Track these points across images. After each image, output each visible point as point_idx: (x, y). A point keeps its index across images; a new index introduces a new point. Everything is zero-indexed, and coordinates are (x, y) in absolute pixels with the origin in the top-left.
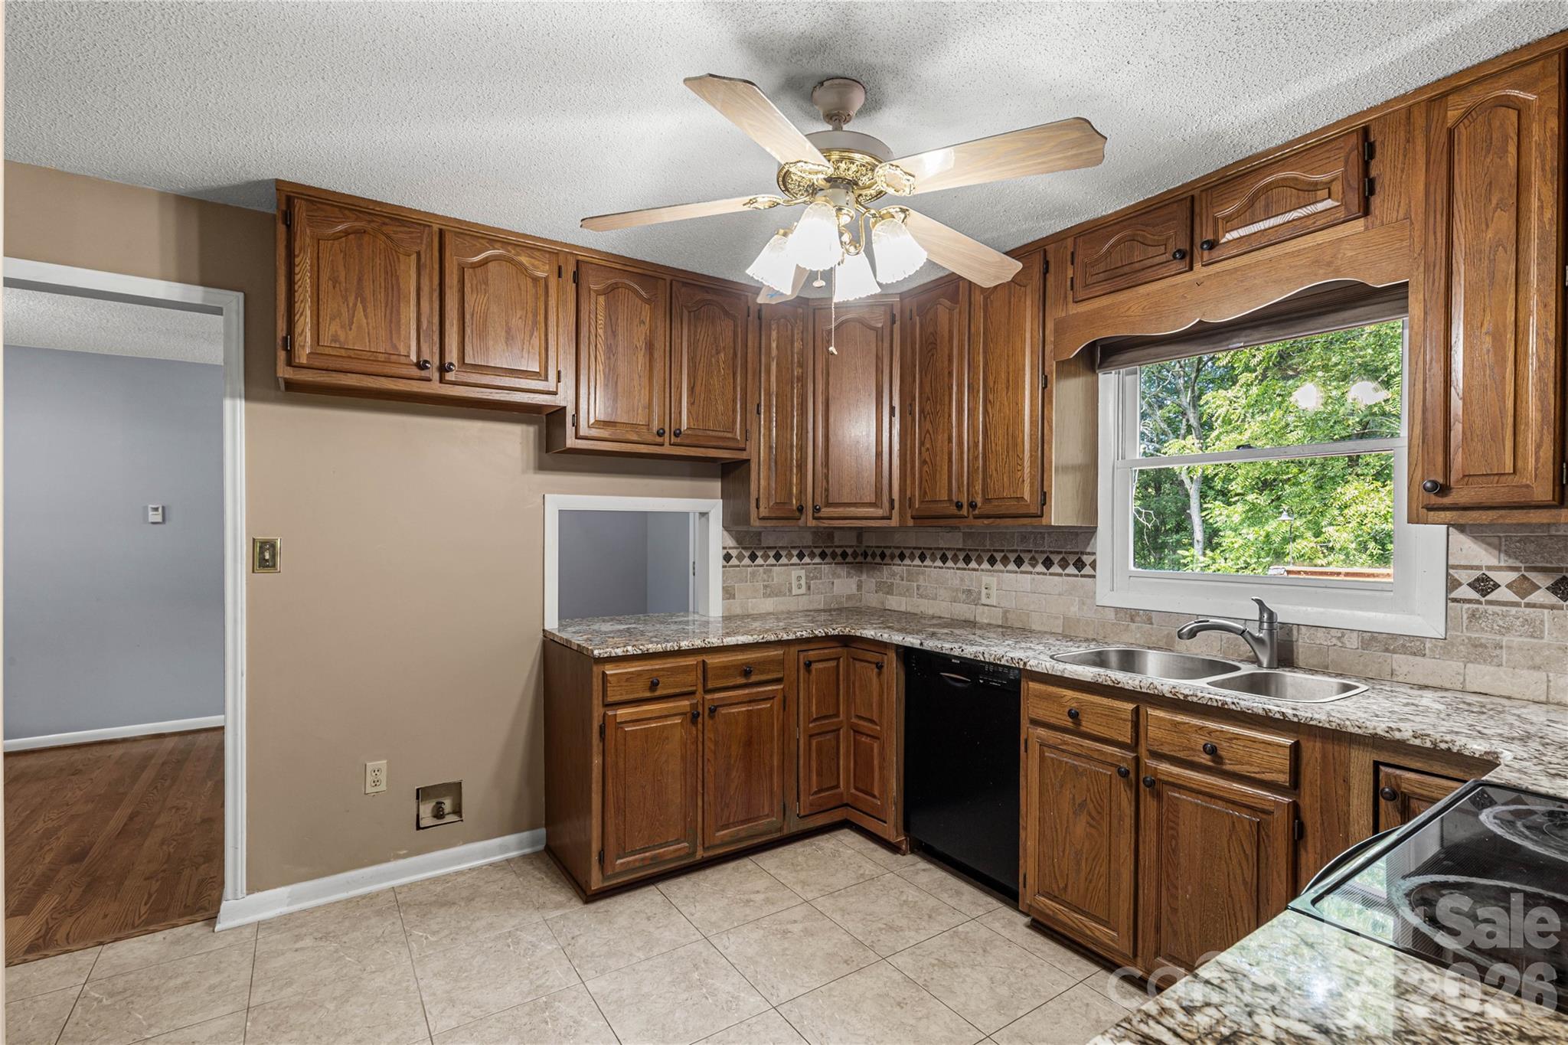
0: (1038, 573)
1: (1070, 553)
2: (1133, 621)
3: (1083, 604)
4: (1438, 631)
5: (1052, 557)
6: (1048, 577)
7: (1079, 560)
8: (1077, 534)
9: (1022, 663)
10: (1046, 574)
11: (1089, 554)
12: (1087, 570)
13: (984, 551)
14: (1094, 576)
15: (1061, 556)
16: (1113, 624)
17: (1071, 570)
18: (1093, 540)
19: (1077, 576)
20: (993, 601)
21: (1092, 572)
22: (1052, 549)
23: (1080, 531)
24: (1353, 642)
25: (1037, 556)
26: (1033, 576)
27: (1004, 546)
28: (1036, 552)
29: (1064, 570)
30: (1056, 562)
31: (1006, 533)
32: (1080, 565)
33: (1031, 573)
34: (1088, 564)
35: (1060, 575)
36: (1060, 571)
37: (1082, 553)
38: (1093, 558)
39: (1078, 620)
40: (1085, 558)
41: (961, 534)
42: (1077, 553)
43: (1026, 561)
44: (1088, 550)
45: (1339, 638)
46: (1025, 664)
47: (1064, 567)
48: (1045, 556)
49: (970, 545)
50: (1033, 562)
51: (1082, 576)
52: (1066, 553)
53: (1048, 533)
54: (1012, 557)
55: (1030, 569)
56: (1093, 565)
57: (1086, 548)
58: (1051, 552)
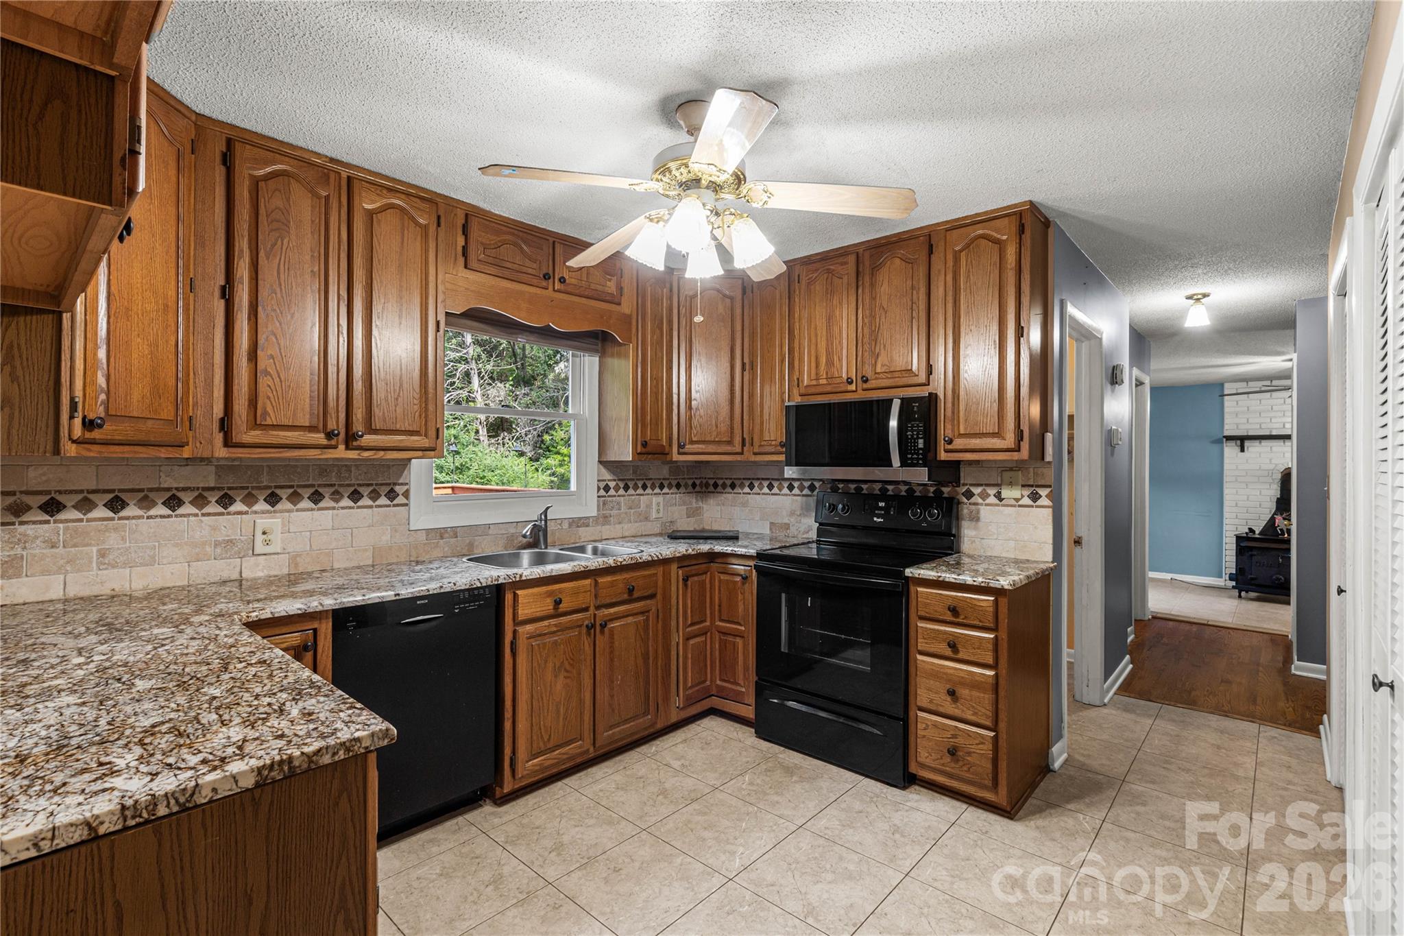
0: (343, 508)
1: (382, 484)
2: (442, 538)
3: (396, 531)
4: (594, 513)
5: (361, 490)
6: (355, 510)
7: (392, 491)
8: (389, 467)
9: (518, 576)
10: (353, 508)
11: (402, 484)
12: (400, 500)
13: (259, 488)
14: (406, 505)
15: (371, 488)
16: (425, 544)
17: (383, 501)
18: (406, 472)
19: (389, 506)
20: (276, 547)
21: (405, 501)
22: (361, 482)
23: (391, 463)
24: (565, 525)
25: (341, 490)
26: (335, 511)
27: (294, 481)
28: (340, 485)
29: (374, 502)
30: (365, 494)
31: (296, 466)
32: (392, 495)
33: (334, 508)
34: (400, 493)
35: (371, 507)
36: (370, 503)
37: (395, 484)
38: (406, 487)
39: (390, 548)
40: (397, 488)
41: (214, 468)
42: (390, 484)
43: (327, 496)
44: (401, 481)
45: (560, 524)
46: (521, 576)
47: (374, 499)
48: (353, 489)
49: (230, 481)
50: (337, 496)
51: (394, 506)
52: (376, 485)
53: (355, 465)
54: (306, 493)
55: (332, 504)
56: (406, 494)
57: (398, 479)
58: (360, 485)
